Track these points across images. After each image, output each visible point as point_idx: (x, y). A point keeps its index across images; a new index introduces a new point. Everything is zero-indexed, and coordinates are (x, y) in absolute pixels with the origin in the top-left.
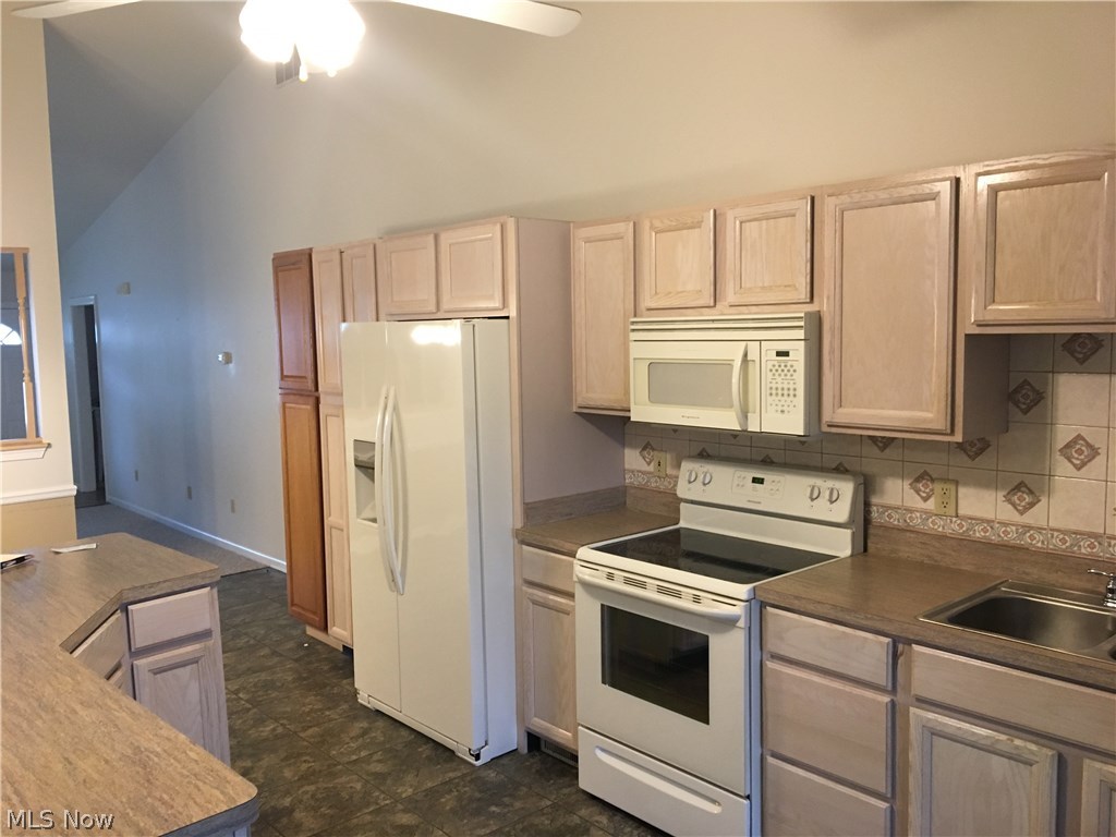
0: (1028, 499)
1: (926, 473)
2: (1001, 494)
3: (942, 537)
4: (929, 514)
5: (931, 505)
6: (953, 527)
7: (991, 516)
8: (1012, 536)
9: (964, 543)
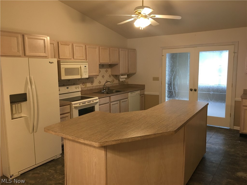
0: (92, 83)
1: (83, 82)
2: (90, 83)
3: (86, 90)
4: (84, 88)
5: (84, 87)
6: (86, 89)
7: (89, 86)
8: (91, 88)
9: (88, 90)
